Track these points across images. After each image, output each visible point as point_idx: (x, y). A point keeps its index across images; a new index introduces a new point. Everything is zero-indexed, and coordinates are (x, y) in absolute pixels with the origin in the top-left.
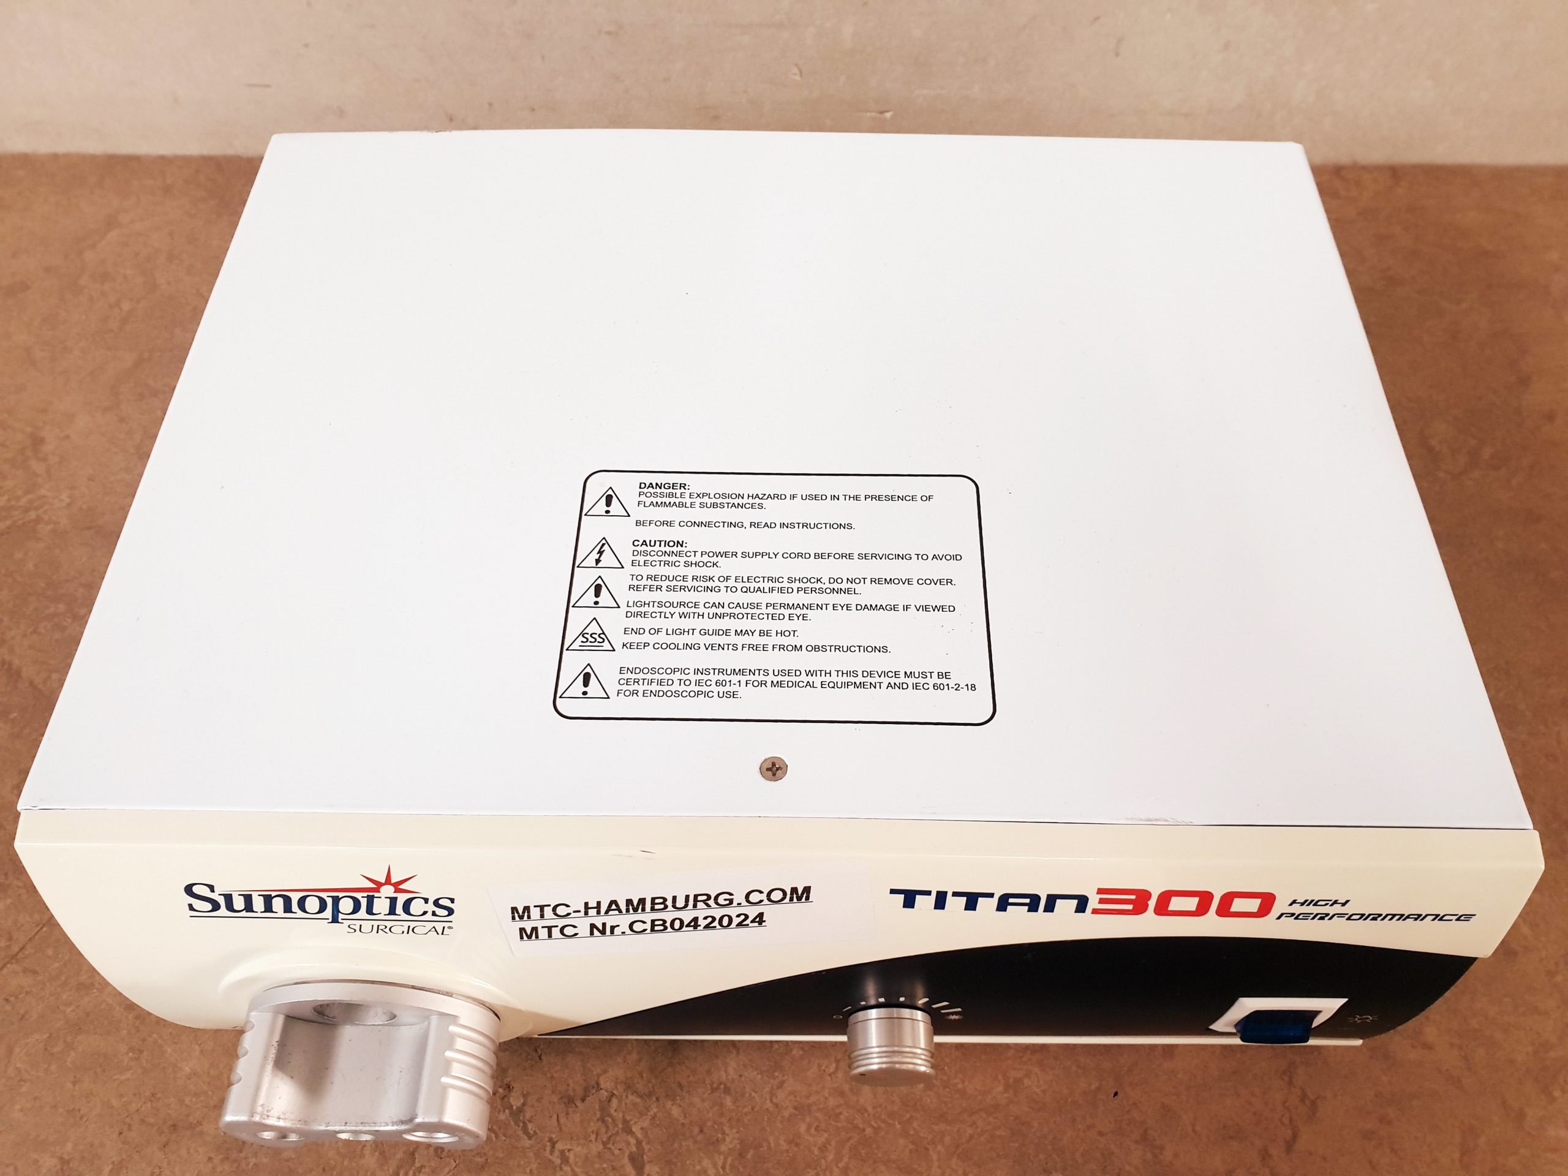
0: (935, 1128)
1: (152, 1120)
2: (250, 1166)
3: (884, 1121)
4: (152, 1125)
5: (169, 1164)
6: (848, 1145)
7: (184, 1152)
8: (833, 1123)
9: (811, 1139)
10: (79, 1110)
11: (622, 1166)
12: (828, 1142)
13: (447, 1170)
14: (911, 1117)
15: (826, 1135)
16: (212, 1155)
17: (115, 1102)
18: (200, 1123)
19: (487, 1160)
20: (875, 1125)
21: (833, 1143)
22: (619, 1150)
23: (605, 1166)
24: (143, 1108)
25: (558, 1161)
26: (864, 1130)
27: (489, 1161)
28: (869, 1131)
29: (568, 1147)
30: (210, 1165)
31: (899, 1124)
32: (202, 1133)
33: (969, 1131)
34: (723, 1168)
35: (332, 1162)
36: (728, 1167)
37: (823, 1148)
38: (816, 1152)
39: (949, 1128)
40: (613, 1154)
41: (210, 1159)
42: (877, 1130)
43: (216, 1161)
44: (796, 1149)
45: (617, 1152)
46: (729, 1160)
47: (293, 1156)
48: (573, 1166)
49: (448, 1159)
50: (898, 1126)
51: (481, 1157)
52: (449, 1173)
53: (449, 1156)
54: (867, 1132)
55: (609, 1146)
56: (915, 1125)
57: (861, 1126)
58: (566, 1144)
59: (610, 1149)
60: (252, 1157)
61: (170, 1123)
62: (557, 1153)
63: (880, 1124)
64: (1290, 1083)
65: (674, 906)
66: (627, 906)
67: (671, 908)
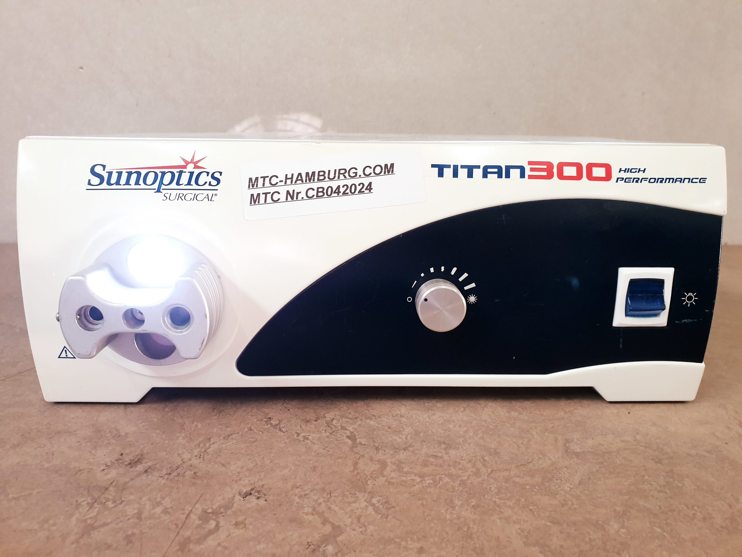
2: (104, 444)
22: (340, 435)
23: (331, 440)
25: (302, 439)
29: (308, 434)
40: (336, 436)
45: (338, 435)
52: (232, 444)
62: (301, 436)
65: (329, 178)
66: (306, 177)
67: (327, 179)
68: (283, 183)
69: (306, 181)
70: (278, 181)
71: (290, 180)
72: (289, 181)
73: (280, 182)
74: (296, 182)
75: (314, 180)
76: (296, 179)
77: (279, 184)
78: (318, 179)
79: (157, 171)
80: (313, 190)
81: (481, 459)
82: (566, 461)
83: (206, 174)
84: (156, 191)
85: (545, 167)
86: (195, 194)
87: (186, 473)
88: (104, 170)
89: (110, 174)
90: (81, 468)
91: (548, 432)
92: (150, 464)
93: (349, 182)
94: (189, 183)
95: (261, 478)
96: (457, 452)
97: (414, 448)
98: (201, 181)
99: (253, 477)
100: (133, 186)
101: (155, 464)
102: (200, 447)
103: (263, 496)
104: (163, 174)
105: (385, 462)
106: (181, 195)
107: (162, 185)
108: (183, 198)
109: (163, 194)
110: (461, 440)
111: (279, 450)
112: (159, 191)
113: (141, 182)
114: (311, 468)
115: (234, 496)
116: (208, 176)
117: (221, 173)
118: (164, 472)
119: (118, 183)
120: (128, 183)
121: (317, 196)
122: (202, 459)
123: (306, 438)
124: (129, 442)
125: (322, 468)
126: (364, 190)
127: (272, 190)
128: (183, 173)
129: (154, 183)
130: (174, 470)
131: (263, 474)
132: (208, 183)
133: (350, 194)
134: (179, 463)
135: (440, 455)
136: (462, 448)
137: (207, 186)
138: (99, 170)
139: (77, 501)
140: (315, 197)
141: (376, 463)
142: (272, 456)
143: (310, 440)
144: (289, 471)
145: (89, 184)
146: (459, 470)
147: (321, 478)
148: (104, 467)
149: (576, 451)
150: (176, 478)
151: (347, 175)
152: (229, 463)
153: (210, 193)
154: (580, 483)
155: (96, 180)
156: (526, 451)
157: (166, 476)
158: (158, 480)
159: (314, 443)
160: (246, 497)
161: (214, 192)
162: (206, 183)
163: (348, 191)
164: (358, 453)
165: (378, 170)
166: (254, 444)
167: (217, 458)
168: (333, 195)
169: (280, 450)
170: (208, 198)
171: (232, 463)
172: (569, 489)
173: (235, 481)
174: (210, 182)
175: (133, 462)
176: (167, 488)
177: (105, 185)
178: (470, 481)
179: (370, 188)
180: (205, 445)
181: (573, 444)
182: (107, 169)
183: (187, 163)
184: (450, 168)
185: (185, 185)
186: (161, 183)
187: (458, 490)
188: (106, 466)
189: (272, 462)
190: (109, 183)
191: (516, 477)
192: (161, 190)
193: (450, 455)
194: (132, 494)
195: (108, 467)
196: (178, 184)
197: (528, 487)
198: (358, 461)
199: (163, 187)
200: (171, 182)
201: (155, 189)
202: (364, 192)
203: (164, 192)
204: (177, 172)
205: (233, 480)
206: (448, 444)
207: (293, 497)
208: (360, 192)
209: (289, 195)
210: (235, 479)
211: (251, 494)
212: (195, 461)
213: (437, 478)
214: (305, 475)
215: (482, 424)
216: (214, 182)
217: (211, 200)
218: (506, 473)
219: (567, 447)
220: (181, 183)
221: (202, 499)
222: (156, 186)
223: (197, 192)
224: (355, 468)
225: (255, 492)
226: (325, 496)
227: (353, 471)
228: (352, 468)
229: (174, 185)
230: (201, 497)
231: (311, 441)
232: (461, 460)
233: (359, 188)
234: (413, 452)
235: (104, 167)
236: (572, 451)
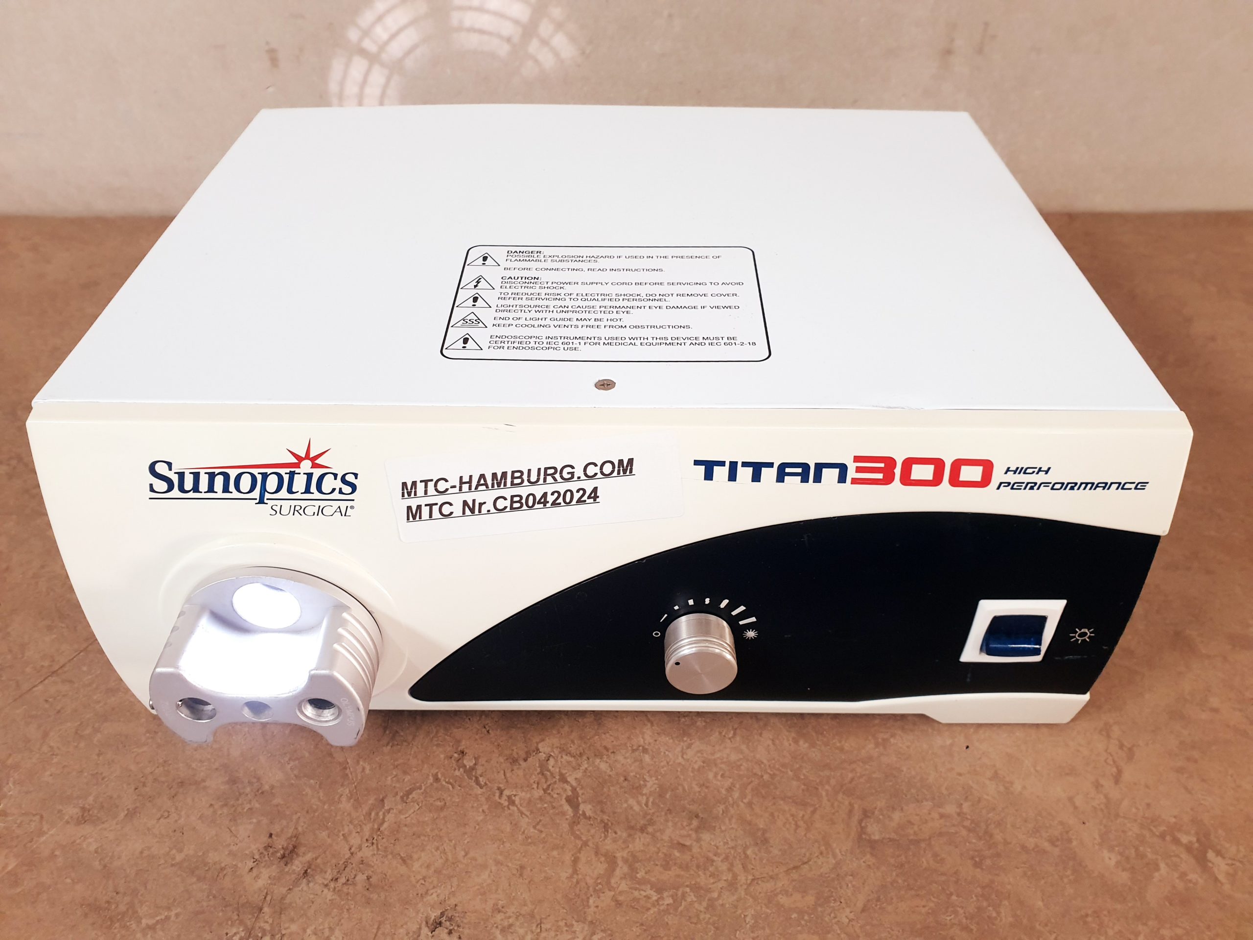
0: (821, 773)
1: (163, 779)
2: (245, 810)
3: (778, 770)
4: (163, 782)
5: (176, 809)
6: (750, 787)
7: (189, 801)
8: (736, 772)
9: (719, 783)
10: (102, 774)
11: (561, 806)
12: (733, 785)
13: (412, 811)
14: (801, 766)
15: (731, 780)
16: (213, 803)
17: (133, 767)
18: (204, 781)
19: (445, 803)
20: (771, 773)
21: (738, 786)
22: (557, 794)
23: (546, 805)
24: (156, 771)
25: (506, 803)
26: (762, 776)
27: (447, 804)
28: (766, 777)
29: (514, 793)
30: (211, 809)
31: (791, 771)
32: (205, 788)
33: (850, 775)
34: (647, 805)
35: (314, 806)
36: (650, 804)
37: (730, 789)
38: (723, 791)
39: (832, 773)
40: (552, 797)
41: (211, 805)
42: (773, 776)
43: (216, 807)
44: (706, 790)
45: (555, 796)
46: (651, 799)
47: (282, 803)
48: (519, 806)
49: (412, 804)
50: (790, 773)
51: (440, 802)
52: (413, 813)
53: (413, 802)
54: (765, 777)
55: (549, 792)
56: (804, 771)
57: (760, 774)
58: (512, 791)
59: (549, 794)
60: (247, 804)
61: (179, 780)
62: (504, 797)
63: (775, 771)
64: (1108, 736)
65: (529, 481)
66: (493, 480)
67: (526, 483)
68: (457, 490)
69: (493, 486)
70: (449, 487)
71: (468, 485)
72: (465, 487)
73: (451, 487)
74: (476, 488)
75: (505, 485)
76: (476, 483)
77: (451, 491)
78: (512, 484)
79: (255, 471)
80: (505, 499)
81: (742, 853)
82: (854, 859)
83: (332, 476)
84: (257, 501)
85: (882, 465)
86: (319, 506)
87: (357, 878)
88: (170, 469)
89: (181, 475)
90: (223, 865)
91: (844, 793)
92: (309, 857)
93: (562, 487)
94: (307, 490)
95: (453, 889)
96: (712, 836)
97: (654, 827)
98: (326, 488)
99: (443, 886)
100: (220, 494)
101: (316, 859)
102: (372, 820)
103: (456, 928)
104: (265, 476)
105: (614, 857)
106: (298, 508)
107: (266, 493)
108: (301, 511)
109: (269, 506)
110: (721, 808)
111: (475, 827)
112: (261, 501)
113: (232, 487)
114: (518, 870)
115: (420, 928)
116: (335, 479)
117: (356, 475)
118: (329, 876)
119: (196, 489)
120: (211, 489)
121: (512, 508)
122: (375, 846)
123: (511, 802)
124: (277, 806)
125: (531, 870)
126: (585, 498)
127: (440, 499)
128: (296, 476)
129: (252, 489)
130: (341, 872)
131: (455, 881)
132: (337, 491)
133: (563, 504)
134: (347, 856)
135: (688, 843)
136: (720, 828)
137: (336, 495)
138: (161, 469)
139: (227, 934)
140: (508, 509)
141: (603, 859)
142: (466, 842)
143: (517, 806)
144: (489, 876)
145: (152, 490)
146: (710, 876)
147: (530, 891)
148: (250, 864)
149: (873, 837)
150: (345, 889)
151: (557, 476)
152: (411, 857)
153: (343, 505)
154: (863, 911)
155: (161, 486)
156: (805, 835)
157: (332, 885)
158: (323, 891)
159: (522, 813)
160: (434, 931)
161: (349, 504)
162: (334, 490)
163: (560, 500)
164: (580, 838)
165: (608, 469)
166: (442, 815)
167: (394, 845)
168: (537, 506)
169: (477, 827)
170: (341, 512)
171: (415, 856)
172: (848, 920)
173: (419, 895)
174: (340, 489)
175: (287, 852)
176: (335, 910)
177: (176, 492)
178: (720, 902)
179: (594, 495)
180: (377, 814)
181: (872, 820)
182: (175, 468)
183: (300, 459)
184: (724, 465)
185: (302, 493)
186: (264, 489)
187: (704, 919)
188: (254, 862)
189: (466, 854)
190: (182, 489)
191: (783, 895)
192: (266, 501)
193: (702, 843)
194: (292, 920)
195: (257, 864)
196: (290, 491)
197: (794, 916)
198: (578, 855)
199: (267, 496)
200: (279, 489)
201: (256, 499)
202: (585, 501)
203: (271, 503)
204: (286, 473)
205: (417, 894)
206: (702, 818)
207: (494, 930)
208: (579, 501)
209: (466, 507)
210: (420, 892)
211: (440, 924)
212: (367, 852)
213: (680, 893)
214: (510, 885)
215: (754, 771)
216: (347, 489)
217: (345, 515)
218: (769, 886)
219: (862, 828)
220: (294, 490)
221: (380, 932)
222: (256, 494)
223: (323, 504)
224: (575, 871)
225: (445, 921)
226: (534, 928)
227: (571, 877)
228: (570, 871)
229: (284, 493)
230: (378, 928)
231: (518, 809)
232: (715, 855)
233: (577, 496)
234: (653, 836)
235: (169, 465)
236: (868, 838)
